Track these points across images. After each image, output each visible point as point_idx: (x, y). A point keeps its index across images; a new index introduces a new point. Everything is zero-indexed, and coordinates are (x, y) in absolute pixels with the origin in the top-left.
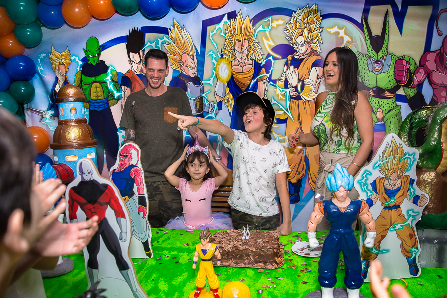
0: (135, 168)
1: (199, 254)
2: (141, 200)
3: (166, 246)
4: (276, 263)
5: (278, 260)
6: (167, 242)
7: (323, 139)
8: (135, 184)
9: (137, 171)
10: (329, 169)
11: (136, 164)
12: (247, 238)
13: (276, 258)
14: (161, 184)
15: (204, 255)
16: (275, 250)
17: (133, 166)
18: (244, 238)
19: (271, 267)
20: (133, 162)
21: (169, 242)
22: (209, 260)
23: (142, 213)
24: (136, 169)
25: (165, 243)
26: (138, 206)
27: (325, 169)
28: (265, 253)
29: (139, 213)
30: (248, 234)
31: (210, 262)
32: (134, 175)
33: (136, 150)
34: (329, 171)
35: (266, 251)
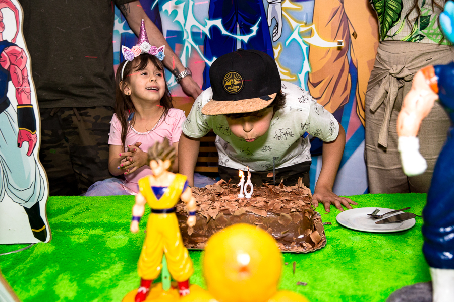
0: (11, 48)
1: (146, 198)
2: (25, 117)
3: (80, 221)
4: (310, 242)
5: (314, 235)
6: (83, 215)
7: (391, 12)
8: (10, 83)
9: (16, 55)
10: (400, 72)
11: (14, 39)
12: (248, 196)
13: (310, 232)
14: (74, 115)
15: (159, 198)
16: (307, 215)
17: (6, 44)
18: (241, 196)
19: (301, 249)
20: (8, 36)
21: (88, 214)
22: (169, 211)
23: (26, 145)
24: (14, 50)
25: (79, 216)
26: (17, 129)
27: (391, 71)
28: (287, 220)
29: (19, 145)
30: (249, 189)
31: (173, 216)
32: (8, 64)
33: (14, 9)
34: (400, 76)
35: (288, 216)
